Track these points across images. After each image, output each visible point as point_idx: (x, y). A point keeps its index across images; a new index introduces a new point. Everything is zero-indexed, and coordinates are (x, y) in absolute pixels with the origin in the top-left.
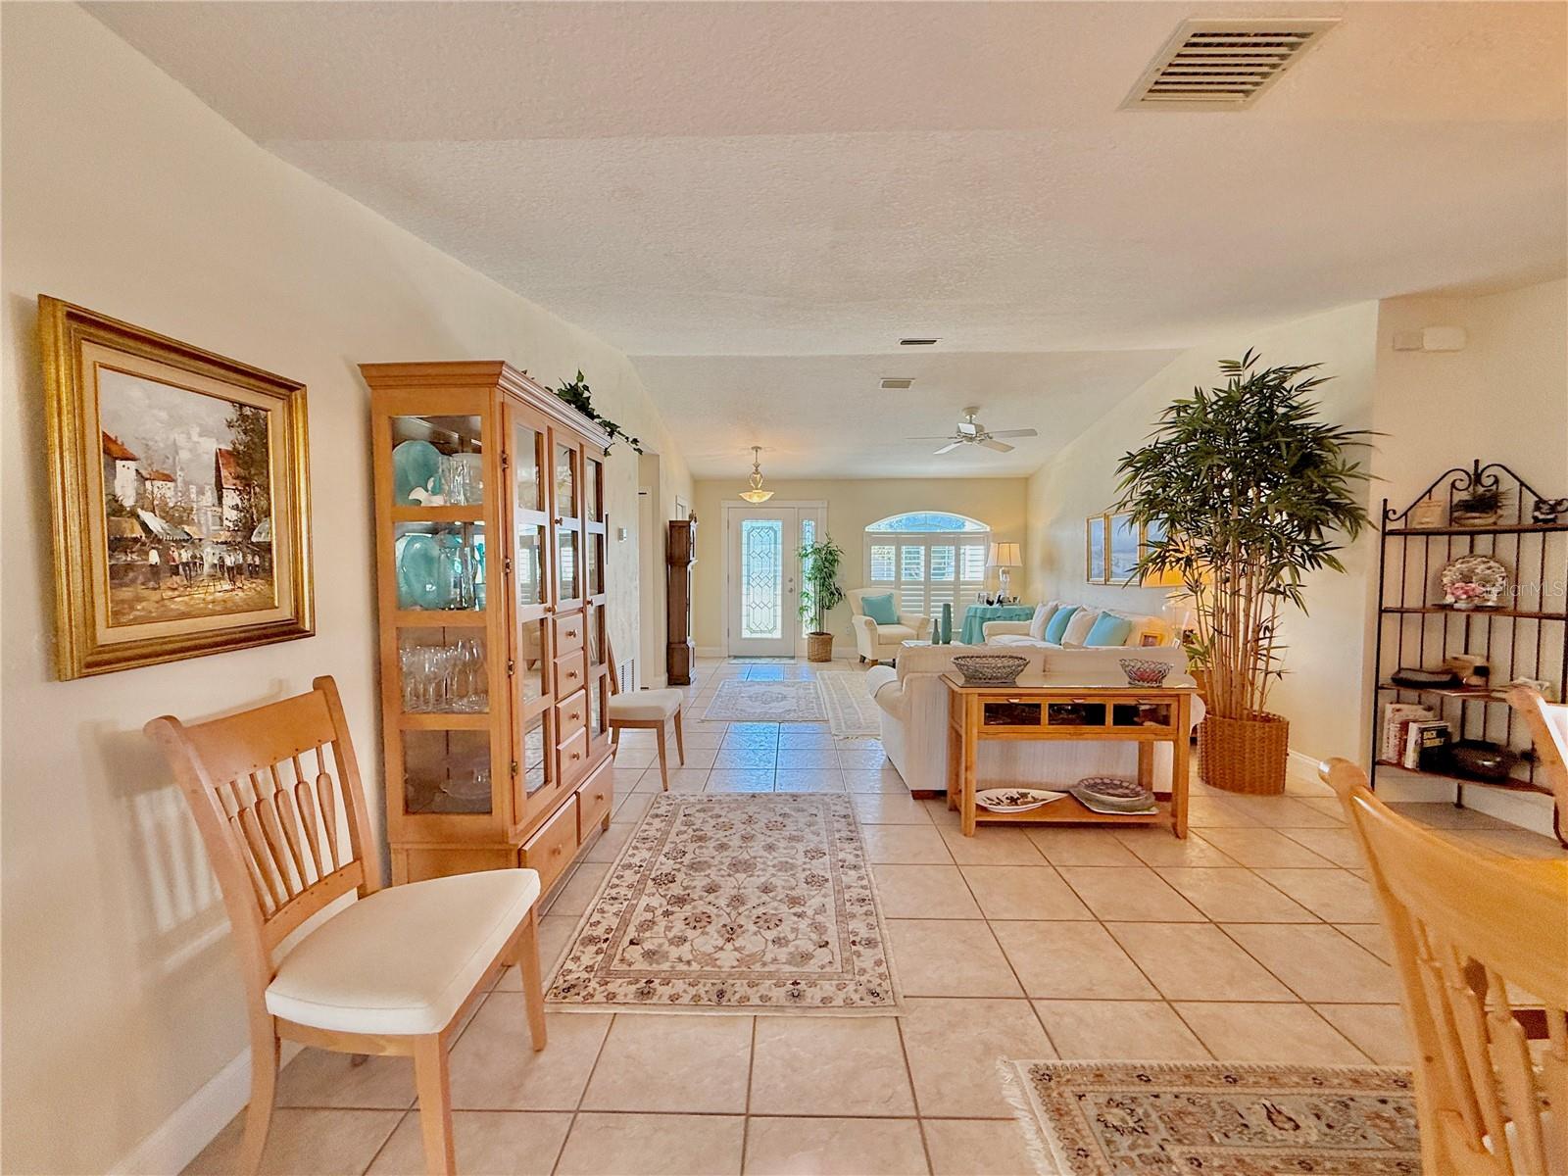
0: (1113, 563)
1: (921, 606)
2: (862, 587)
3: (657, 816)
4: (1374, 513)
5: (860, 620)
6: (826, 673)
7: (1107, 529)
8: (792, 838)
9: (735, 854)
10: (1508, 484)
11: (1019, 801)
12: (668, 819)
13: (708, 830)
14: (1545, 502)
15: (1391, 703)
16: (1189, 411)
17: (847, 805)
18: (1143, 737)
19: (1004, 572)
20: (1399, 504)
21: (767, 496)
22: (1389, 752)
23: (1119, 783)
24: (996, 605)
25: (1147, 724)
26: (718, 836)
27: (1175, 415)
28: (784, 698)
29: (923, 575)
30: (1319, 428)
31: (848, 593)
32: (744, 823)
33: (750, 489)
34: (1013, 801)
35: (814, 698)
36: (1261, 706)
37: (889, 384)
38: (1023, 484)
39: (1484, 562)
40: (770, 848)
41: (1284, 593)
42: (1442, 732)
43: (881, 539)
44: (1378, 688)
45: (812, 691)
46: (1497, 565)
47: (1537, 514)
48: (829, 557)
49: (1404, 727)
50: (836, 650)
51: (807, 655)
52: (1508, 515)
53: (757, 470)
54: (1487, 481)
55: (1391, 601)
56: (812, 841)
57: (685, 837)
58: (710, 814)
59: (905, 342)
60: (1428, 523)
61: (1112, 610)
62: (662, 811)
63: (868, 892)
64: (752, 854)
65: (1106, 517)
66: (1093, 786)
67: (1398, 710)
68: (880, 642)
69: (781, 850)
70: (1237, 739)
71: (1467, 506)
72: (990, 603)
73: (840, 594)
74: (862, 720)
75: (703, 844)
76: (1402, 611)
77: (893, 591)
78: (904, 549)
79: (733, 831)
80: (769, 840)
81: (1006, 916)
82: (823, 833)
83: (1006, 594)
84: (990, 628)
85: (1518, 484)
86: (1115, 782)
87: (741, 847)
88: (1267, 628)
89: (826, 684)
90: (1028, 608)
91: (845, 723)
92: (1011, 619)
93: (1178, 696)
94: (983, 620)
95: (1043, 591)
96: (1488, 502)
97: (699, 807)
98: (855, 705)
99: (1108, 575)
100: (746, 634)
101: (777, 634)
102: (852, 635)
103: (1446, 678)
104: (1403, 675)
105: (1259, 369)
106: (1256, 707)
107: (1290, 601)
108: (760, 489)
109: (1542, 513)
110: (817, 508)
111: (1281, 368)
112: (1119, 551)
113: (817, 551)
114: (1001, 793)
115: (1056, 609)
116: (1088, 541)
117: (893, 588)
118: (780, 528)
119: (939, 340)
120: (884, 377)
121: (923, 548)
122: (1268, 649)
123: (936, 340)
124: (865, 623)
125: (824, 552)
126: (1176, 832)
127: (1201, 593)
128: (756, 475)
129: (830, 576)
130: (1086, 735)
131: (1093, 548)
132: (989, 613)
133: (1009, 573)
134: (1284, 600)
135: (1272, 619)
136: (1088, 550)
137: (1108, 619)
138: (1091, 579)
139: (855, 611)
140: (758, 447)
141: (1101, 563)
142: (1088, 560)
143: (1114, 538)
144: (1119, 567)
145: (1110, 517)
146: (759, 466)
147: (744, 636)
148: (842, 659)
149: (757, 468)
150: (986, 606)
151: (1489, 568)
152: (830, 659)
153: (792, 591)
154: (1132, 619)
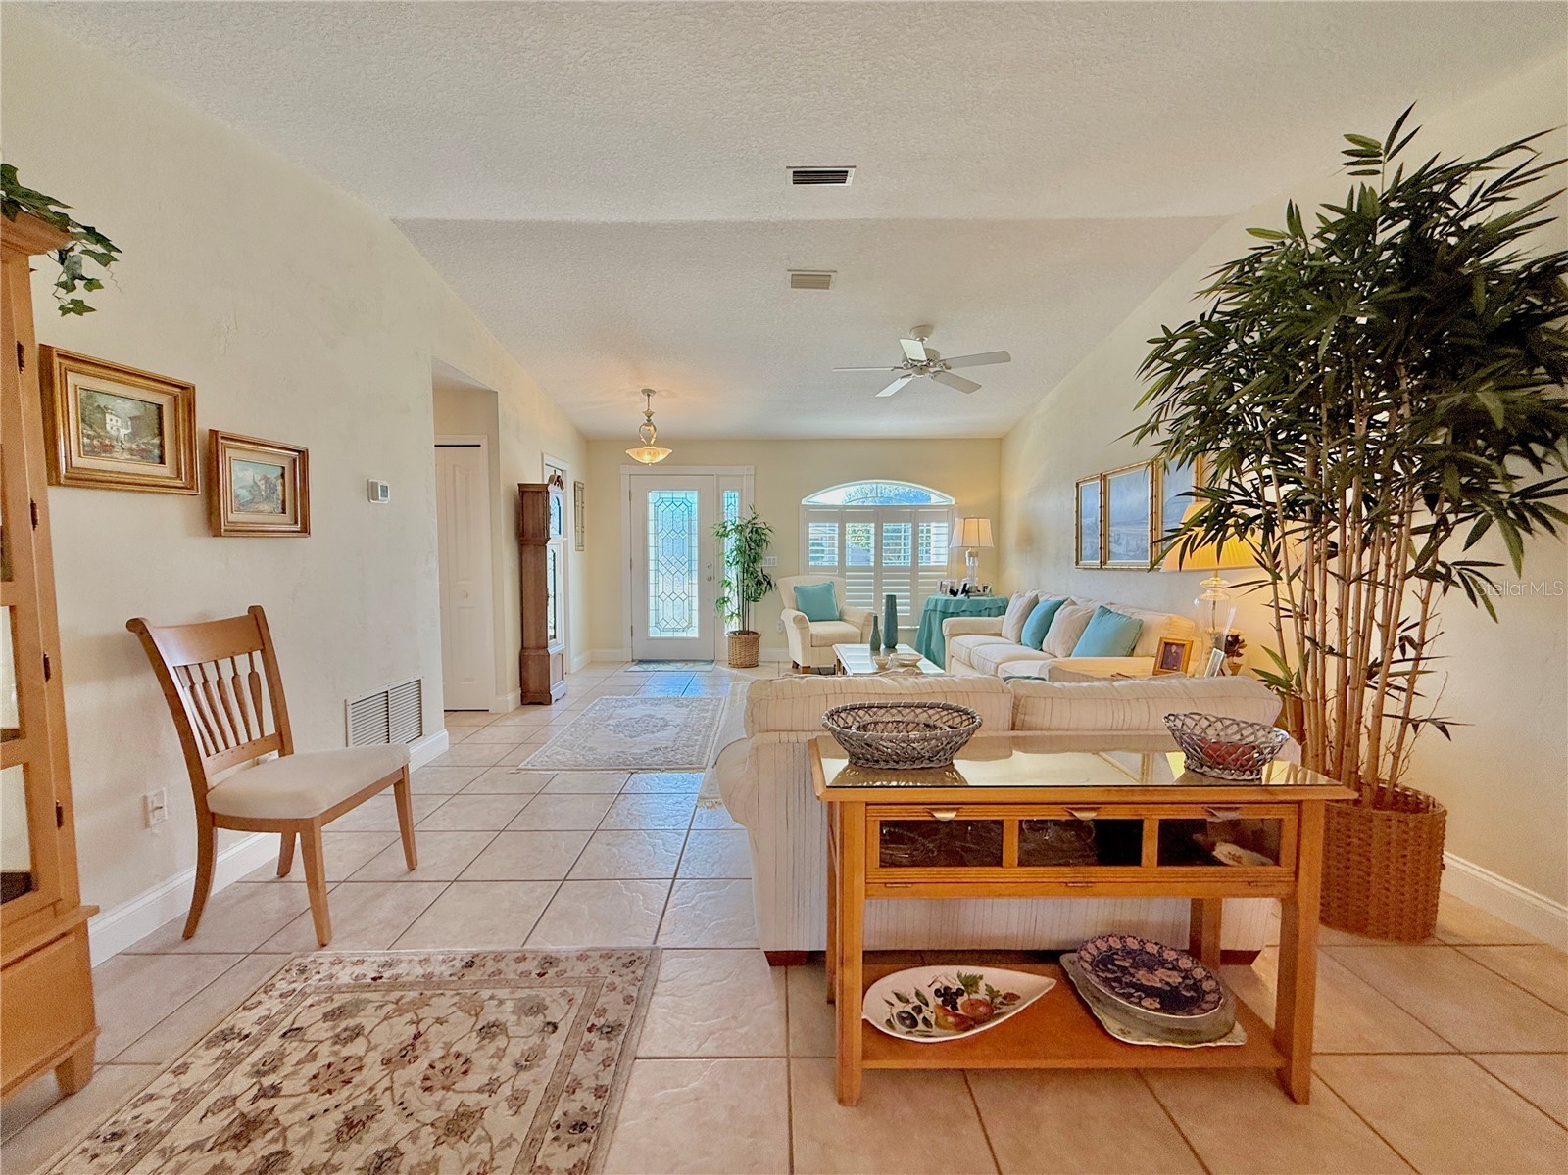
0: (1112, 539)
2: (799, 575)
3: (226, 1035)
5: (789, 614)
6: (742, 684)
7: (1104, 493)
19: (971, 555)
21: (662, 454)
24: (961, 597)
26: (295, 1117)
28: (665, 726)
29: (873, 559)
31: (780, 581)
33: (638, 445)
34: (948, 1001)
35: (705, 725)
37: (799, 280)
38: (994, 447)
41: (1447, 579)
43: (822, 515)
48: (754, 536)
50: (764, 652)
51: (727, 659)
53: (649, 421)
56: (490, 1136)
59: (799, 176)
61: (1109, 604)
65: (1103, 477)
68: (813, 643)
72: (954, 593)
73: (769, 583)
77: (833, 579)
78: (849, 526)
83: (974, 583)
84: (952, 626)
86: (1149, 947)
88: (1407, 639)
90: (1001, 600)
92: (979, 614)
93: (1298, 805)
94: (945, 614)
95: (1020, 581)
97: (340, 1000)
99: (1104, 556)
100: (654, 633)
101: (692, 633)
107: (1458, 593)
108: (654, 444)
110: (743, 475)
112: (1118, 523)
113: (739, 529)
115: (1035, 602)
116: (1077, 512)
117: (834, 575)
118: (696, 501)
119: (851, 172)
120: (792, 267)
121: (873, 525)
122: (1412, 676)
123: (847, 172)
124: (794, 619)
125: (748, 530)
126: (1287, 1085)
127: (1290, 579)
128: (647, 428)
129: (754, 561)
130: (1099, 887)
131: (1085, 521)
132: (951, 606)
133: (977, 556)
134: (1445, 591)
135: (1423, 624)
136: (1077, 525)
137: (1108, 616)
138: (1081, 562)
139: (786, 606)
140: (651, 391)
141: (1095, 540)
142: (1077, 537)
143: (1116, 504)
144: (1120, 544)
145: (1109, 477)
146: (651, 415)
147: (651, 635)
148: (771, 664)
149: (649, 417)
150: (948, 597)
152: (759, 663)
153: (710, 579)
154: (1140, 617)
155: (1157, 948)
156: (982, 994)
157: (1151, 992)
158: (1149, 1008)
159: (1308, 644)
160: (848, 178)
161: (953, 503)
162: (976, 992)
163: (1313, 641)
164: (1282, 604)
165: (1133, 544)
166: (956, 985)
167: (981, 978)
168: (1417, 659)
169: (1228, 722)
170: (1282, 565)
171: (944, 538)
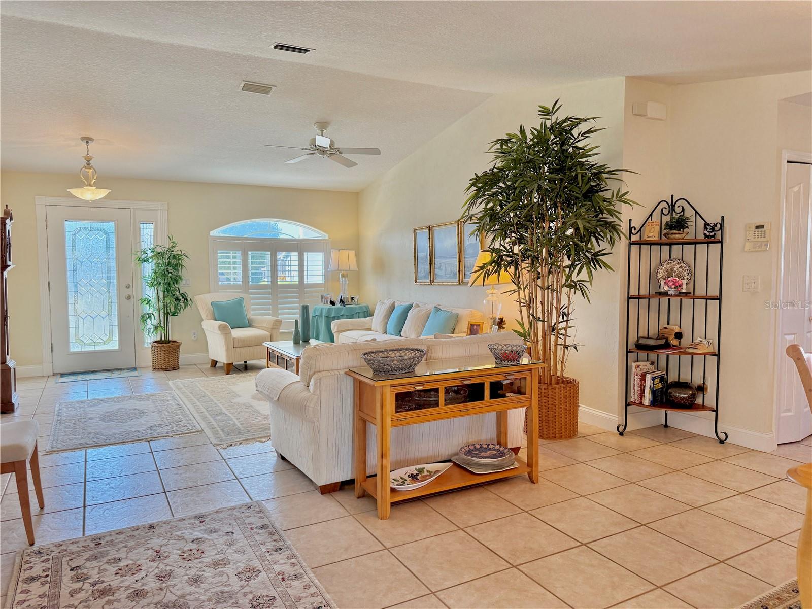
0: (437, 267)
2: (209, 293)
3: (33, 579)
4: (624, 228)
5: (210, 325)
6: (179, 382)
7: (431, 239)
8: (217, 564)
9: (157, 599)
10: (689, 212)
11: (418, 477)
12: (52, 577)
13: (111, 579)
14: (709, 225)
15: (635, 362)
16: (509, 145)
17: (261, 514)
18: (499, 408)
19: (343, 276)
20: (637, 224)
21: (101, 194)
22: (634, 396)
23: (486, 446)
24: (338, 305)
25: (508, 395)
26: (127, 583)
27: (500, 147)
28: (143, 413)
29: (269, 279)
30: (593, 165)
31: (197, 298)
32: (154, 561)
33: (80, 185)
34: (414, 477)
35: (176, 409)
36: (562, 372)
37: (250, 87)
38: (353, 199)
39: (678, 263)
40: (196, 580)
41: (575, 287)
42: (662, 379)
43: (227, 244)
44: (628, 352)
45: (171, 402)
46: (684, 265)
47: (706, 232)
48: (173, 261)
49: (643, 378)
50: (184, 357)
51: (151, 364)
52: (689, 233)
53: (88, 164)
54: (678, 210)
55: (633, 292)
56: (239, 561)
57: (82, 596)
58: (105, 560)
59: (279, 47)
60: (652, 236)
61: (439, 305)
62: (37, 570)
63: (319, 599)
64: (178, 593)
65: (430, 229)
66: (469, 453)
67: (638, 367)
68: (234, 345)
69: (211, 580)
70: (550, 399)
71: (670, 226)
72: (333, 303)
73: (186, 300)
74: (239, 425)
75: (111, 598)
76: (639, 298)
77: (242, 295)
79: (143, 573)
80: (192, 572)
81: (448, 584)
82: (248, 550)
83: (347, 296)
84: (339, 325)
85: (695, 212)
86: (484, 446)
87: (161, 589)
88: (564, 313)
89: (183, 393)
90: (365, 306)
91: (223, 430)
92: (352, 316)
93: (531, 370)
94: (329, 319)
95: (377, 292)
96: (679, 224)
97: (87, 554)
98: (227, 412)
99: (432, 277)
100: (75, 348)
101: (114, 345)
103: (663, 342)
104: (642, 341)
105: (560, 116)
106: (559, 374)
107: (579, 293)
108: (94, 185)
109: (708, 232)
110: (157, 210)
111: (571, 118)
112: (440, 257)
113: (159, 255)
114: (402, 472)
115: (392, 308)
116: (415, 249)
117: (242, 292)
118: (113, 230)
119: (312, 50)
121: (269, 253)
122: (565, 329)
124: (217, 327)
125: (167, 256)
126: (532, 479)
127: (524, 289)
128: (87, 170)
130: (471, 411)
131: (420, 255)
132: (333, 313)
133: (347, 277)
134: (575, 292)
135: (568, 307)
136: (415, 257)
137: (439, 312)
138: (418, 280)
140: (90, 139)
141: (427, 267)
142: (415, 264)
143: (438, 245)
144: (441, 270)
145: (434, 229)
146: (91, 159)
147: (72, 350)
148: (191, 367)
149: (88, 161)
150: (329, 306)
151: (681, 267)
152: (180, 367)
153: (129, 298)
154: (457, 312)
156: (425, 472)
159: (531, 317)
160: (308, 52)
163: (533, 315)
164: (522, 301)
165: (449, 269)
166: (415, 473)
167: (424, 468)
168: (567, 321)
169: (508, 346)
170: (521, 283)
171: (320, 263)
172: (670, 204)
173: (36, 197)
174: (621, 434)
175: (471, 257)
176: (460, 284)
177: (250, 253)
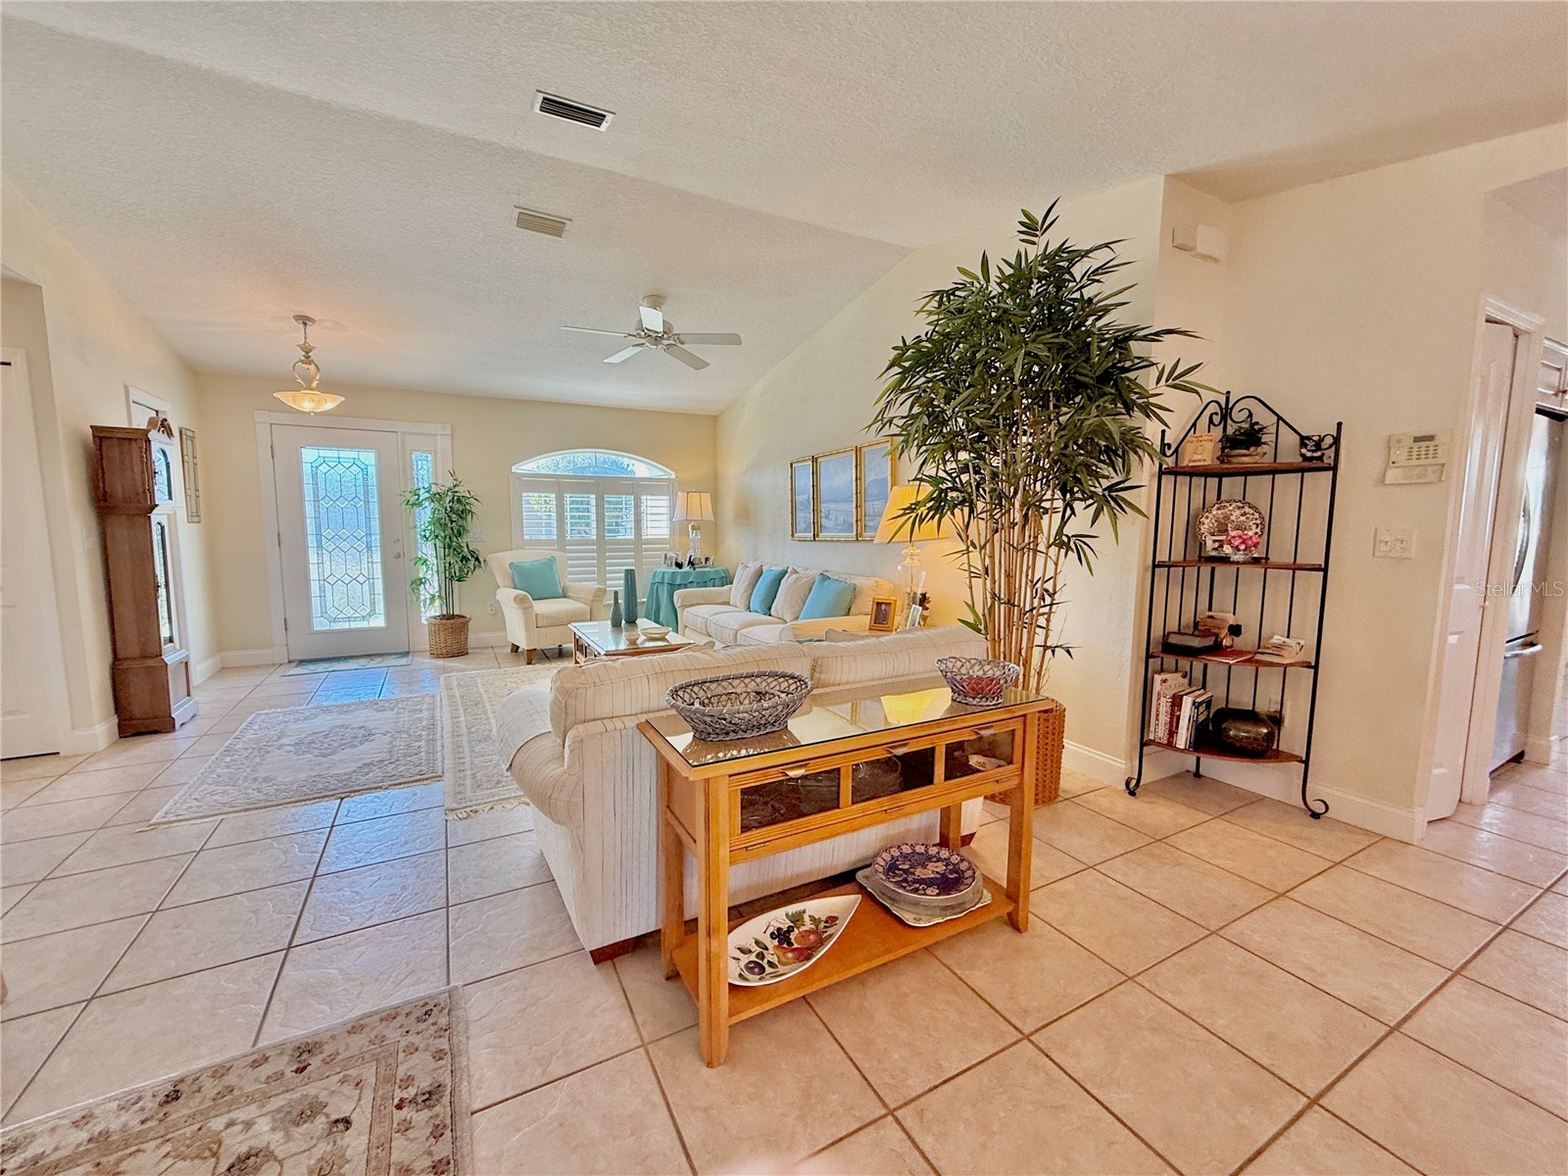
0: (823, 515)
1: (593, 572)
2: (511, 550)
5: (506, 595)
6: (454, 677)
7: (815, 473)
10: (1264, 419)
14: (1308, 439)
15: (1160, 673)
18: (962, 795)
19: (693, 528)
20: (1172, 438)
21: (330, 403)
22: (1159, 731)
24: (686, 568)
28: (369, 735)
29: (594, 532)
31: (490, 558)
34: (784, 938)
35: (424, 729)
37: (527, 220)
38: (709, 425)
39: (1239, 508)
41: (1068, 546)
42: (1208, 704)
43: (537, 483)
44: (1149, 656)
45: (424, 714)
46: (1251, 511)
47: (1303, 451)
48: (456, 506)
50: (473, 637)
51: (428, 648)
53: (307, 357)
55: (1163, 556)
60: (1199, 461)
61: (827, 571)
65: (814, 460)
67: (1165, 681)
68: (536, 623)
71: (1234, 443)
72: (679, 566)
73: (477, 559)
76: (1169, 565)
77: (556, 554)
78: (568, 498)
83: (698, 554)
84: (684, 597)
86: (918, 849)
89: (451, 697)
90: (723, 570)
92: (705, 584)
93: (1025, 716)
94: (673, 587)
95: (738, 552)
99: (817, 529)
100: (319, 624)
101: (379, 622)
102: (498, 614)
103: (1209, 642)
104: (1171, 639)
108: (317, 388)
109: (1309, 451)
110: (436, 435)
112: (828, 501)
113: (437, 497)
115: (759, 573)
116: (792, 489)
117: (554, 550)
118: (373, 462)
119: (609, 117)
120: (521, 203)
121: (593, 496)
122: (1048, 617)
123: (604, 116)
124: (515, 599)
125: (448, 499)
126: (1014, 923)
128: (306, 366)
129: (460, 534)
131: (799, 498)
132: (679, 579)
133: (700, 529)
134: (1066, 555)
135: (1054, 578)
136: (792, 501)
137: (828, 582)
138: (795, 535)
139: (500, 583)
140: (308, 319)
141: (808, 516)
142: (792, 512)
143: (824, 485)
144: (830, 519)
145: (819, 460)
146: (311, 350)
147: (317, 628)
148: (484, 651)
149: (307, 353)
150: (675, 569)
151: (1244, 514)
152: (469, 651)
153: (398, 556)
154: (853, 582)
155: (923, 848)
156: (808, 925)
157: (930, 883)
158: (932, 896)
159: (991, 598)
160: (604, 123)
161: (673, 477)
162: (803, 925)
163: (995, 595)
165: (841, 519)
166: (785, 925)
167: (804, 912)
168: (1051, 605)
169: (973, 662)
171: (665, 510)
172: (1224, 406)
173: (256, 412)
174: (1132, 793)
175: (876, 500)
176: (857, 539)
177: (568, 496)
